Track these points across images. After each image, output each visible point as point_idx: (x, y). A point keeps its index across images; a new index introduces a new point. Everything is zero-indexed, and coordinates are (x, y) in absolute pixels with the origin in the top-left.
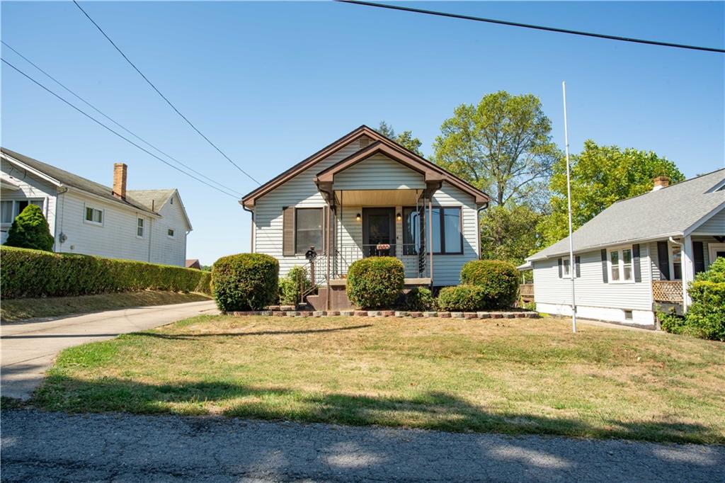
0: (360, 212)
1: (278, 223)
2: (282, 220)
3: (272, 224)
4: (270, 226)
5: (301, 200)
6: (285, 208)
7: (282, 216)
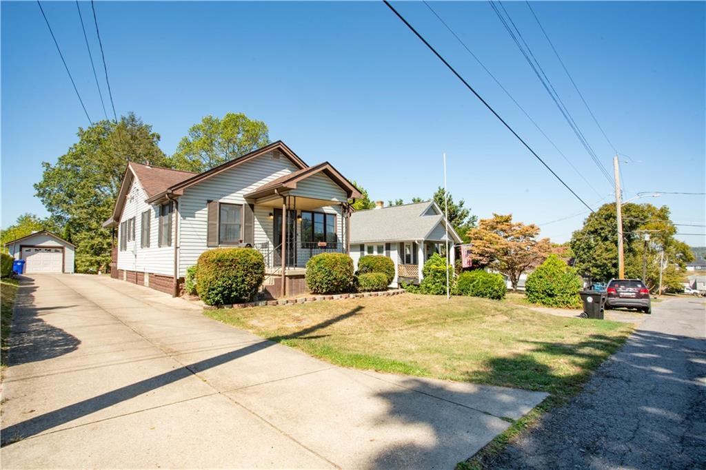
0: (272, 212)
1: (202, 214)
2: (207, 212)
3: (196, 215)
4: (194, 217)
5: (225, 196)
6: (209, 202)
7: (206, 209)
